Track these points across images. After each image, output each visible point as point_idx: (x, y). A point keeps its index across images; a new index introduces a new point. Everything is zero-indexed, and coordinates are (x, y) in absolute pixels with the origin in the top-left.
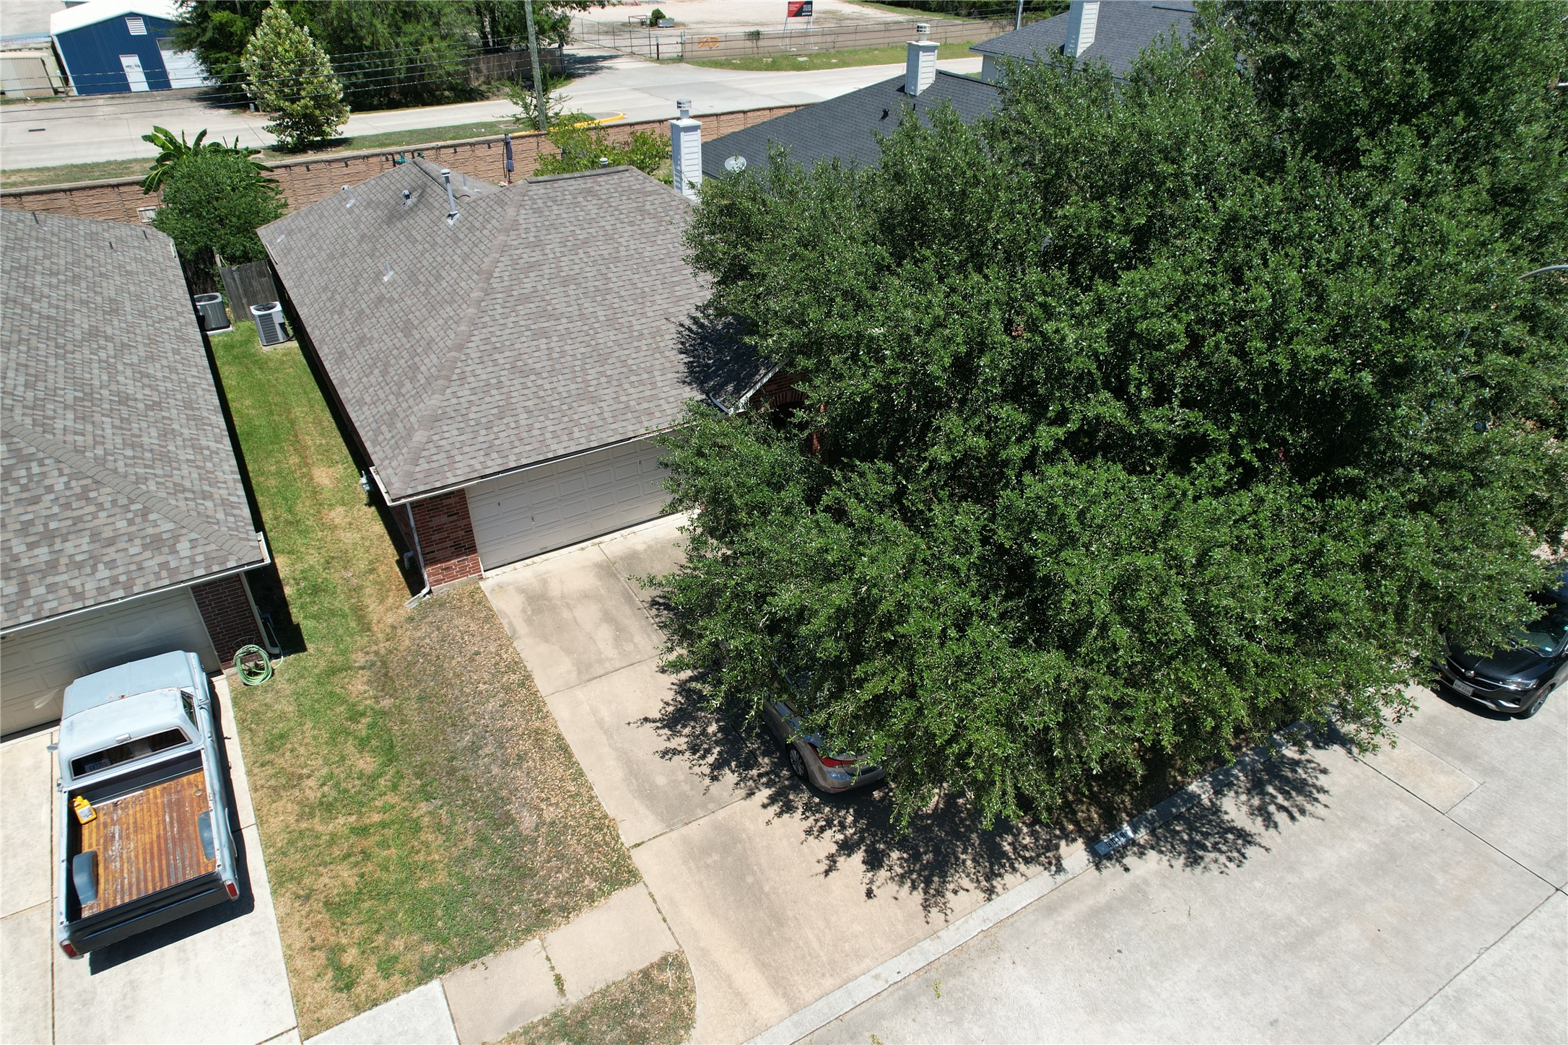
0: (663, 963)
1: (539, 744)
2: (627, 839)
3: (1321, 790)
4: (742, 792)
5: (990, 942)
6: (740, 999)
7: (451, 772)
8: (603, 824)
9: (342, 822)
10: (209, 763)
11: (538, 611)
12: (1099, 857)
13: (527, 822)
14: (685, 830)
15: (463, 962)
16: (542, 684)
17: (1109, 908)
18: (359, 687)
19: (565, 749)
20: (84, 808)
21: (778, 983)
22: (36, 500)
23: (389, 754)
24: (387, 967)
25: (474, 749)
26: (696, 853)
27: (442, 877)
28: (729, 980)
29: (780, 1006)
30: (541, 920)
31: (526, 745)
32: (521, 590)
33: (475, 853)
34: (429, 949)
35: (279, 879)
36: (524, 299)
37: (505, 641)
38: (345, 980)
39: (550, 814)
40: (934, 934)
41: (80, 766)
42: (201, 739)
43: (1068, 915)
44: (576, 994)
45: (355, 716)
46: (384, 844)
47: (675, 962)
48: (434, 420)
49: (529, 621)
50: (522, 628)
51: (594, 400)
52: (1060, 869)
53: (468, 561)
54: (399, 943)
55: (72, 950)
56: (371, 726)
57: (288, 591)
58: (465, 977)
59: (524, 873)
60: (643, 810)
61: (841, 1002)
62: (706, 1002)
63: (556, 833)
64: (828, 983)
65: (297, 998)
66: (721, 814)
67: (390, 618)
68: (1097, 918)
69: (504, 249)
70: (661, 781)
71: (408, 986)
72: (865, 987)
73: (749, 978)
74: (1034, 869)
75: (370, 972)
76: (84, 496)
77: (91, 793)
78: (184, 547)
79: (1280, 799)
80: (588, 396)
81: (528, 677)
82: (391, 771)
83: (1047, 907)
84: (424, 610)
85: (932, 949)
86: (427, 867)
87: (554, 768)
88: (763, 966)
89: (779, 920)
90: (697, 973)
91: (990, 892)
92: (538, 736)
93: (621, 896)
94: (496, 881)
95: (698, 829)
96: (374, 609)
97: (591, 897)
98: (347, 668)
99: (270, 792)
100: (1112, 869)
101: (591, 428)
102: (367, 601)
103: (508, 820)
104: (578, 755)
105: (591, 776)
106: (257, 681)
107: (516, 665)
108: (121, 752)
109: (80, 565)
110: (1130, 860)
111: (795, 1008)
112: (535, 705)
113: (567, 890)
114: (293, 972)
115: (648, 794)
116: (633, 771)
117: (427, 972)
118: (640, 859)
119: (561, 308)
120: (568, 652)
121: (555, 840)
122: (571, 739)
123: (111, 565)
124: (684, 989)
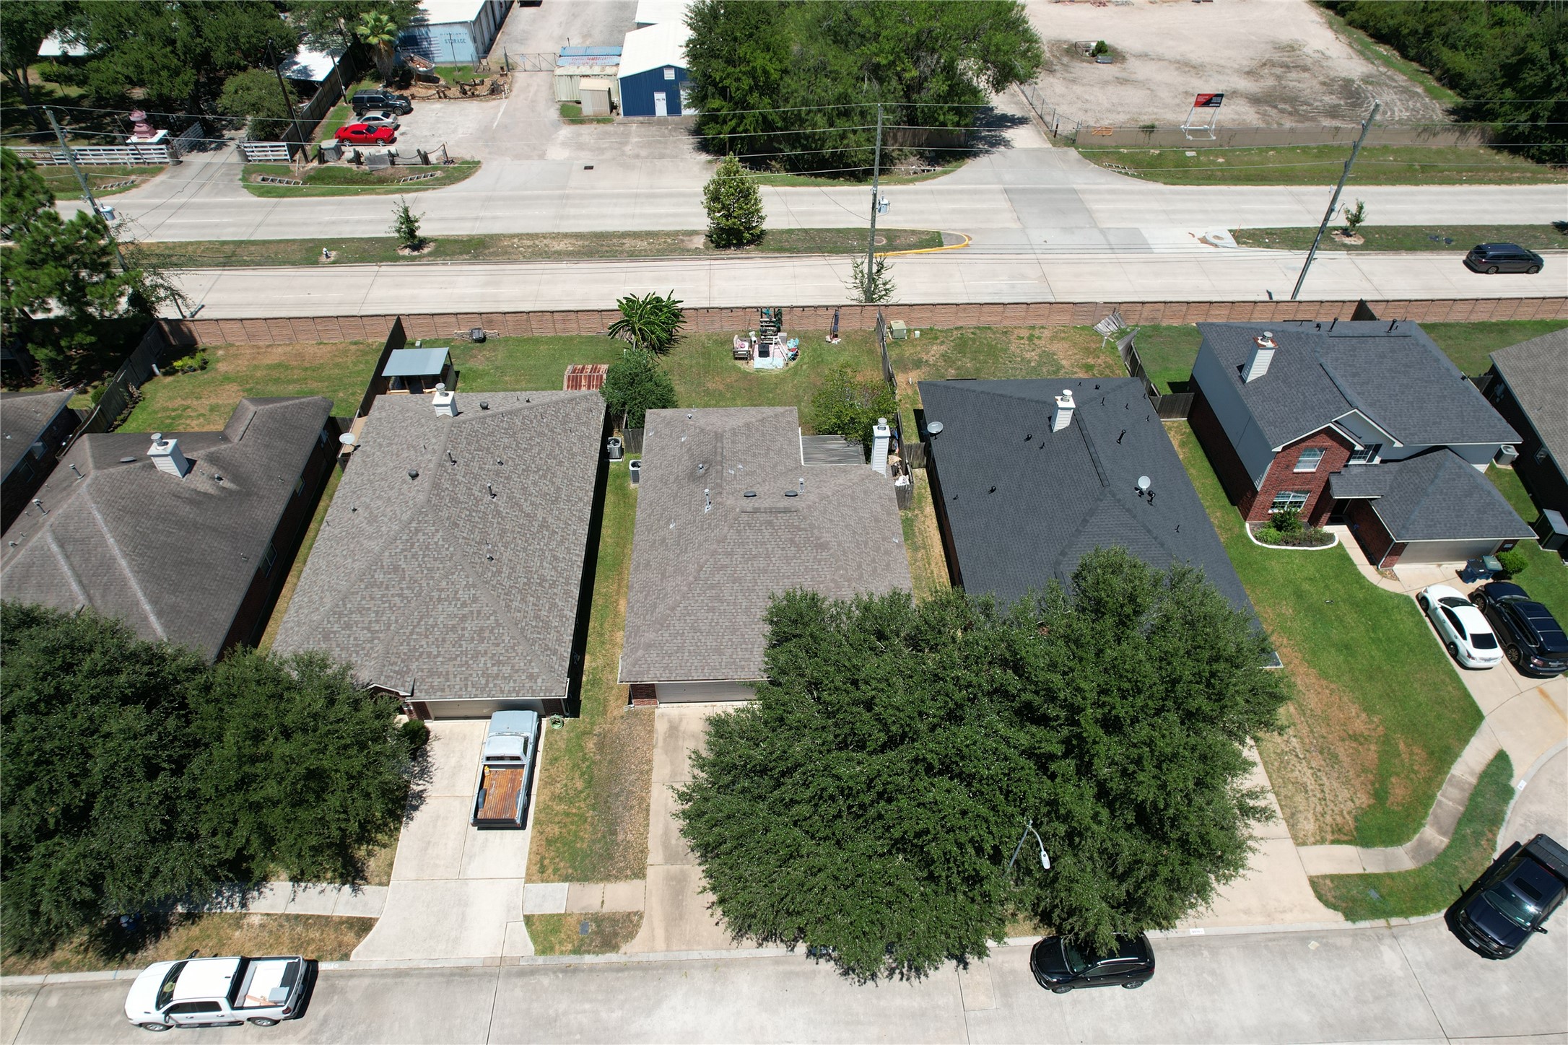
0: (636, 913)
1: (640, 804)
2: (649, 861)
3: (926, 976)
4: (698, 861)
5: (745, 963)
6: (653, 938)
7: (606, 802)
8: (644, 851)
9: (563, 807)
10: (525, 772)
11: (670, 736)
12: (811, 953)
13: (621, 837)
14: (670, 867)
15: (578, 880)
16: (655, 776)
17: (797, 974)
18: (591, 745)
19: (648, 811)
20: (487, 770)
21: (668, 939)
22: (498, 645)
23: (589, 783)
24: (556, 871)
25: (618, 795)
26: (669, 878)
27: (585, 846)
28: (653, 930)
29: (663, 946)
30: (607, 878)
31: (635, 802)
32: (670, 721)
33: (599, 841)
34: (570, 871)
35: (537, 822)
36: (712, 587)
37: (652, 747)
38: (542, 869)
39: (630, 837)
40: (728, 950)
41: (488, 759)
42: (526, 761)
43: (781, 968)
44: (606, 909)
45: (584, 759)
46: (572, 823)
47: (640, 915)
48: (649, 646)
49: (665, 740)
50: (660, 743)
51: (721, 653)
52: (792, 950)
53: (652, 701)
54: (562, 864)
55: (474, 825)
56: (588, 767)
57: (584, 678)
58: (577, 887)
59: (611, 857)
60: (661, 852)
61: (683, 956)
62: (642, 933)
63: (628, 846)
64: (684, 947)
65: (528, 869)
66: (686, 867)
67: (615, 713)
68: (789, 975)
69: (714, 553)
70: (673, 842)
71: (559, 881)
72: (694, 955)
73: (660, 933)
74: (783, 945)
75: (550, 871)
76: (513, 648)
77: (490, 766)
78: (539, 681)
79: (905, 971)
80: (719, 652)
81: (651, 770)
82: (587, 791)
83: (776, 961)
84: (629, 713)
85: (724, 954)
86: (582, 839)
87: (641, 817)
88: (667, 931)
89: (681, 917)
90: (645, 922)
91: (760, 945)
92: (642, 799)
93: (637, 882)
94: (601, 856)
95: (675, 868)
96: (612, 703)
97: (627, 877)
98: (590, 733)
99: (545, 784)
100: (812, 960)
101: (714, 668)
102: (611, 698)
103: (614, 833)
104: (651, 817)
105: (651, 828)
106: (556, 727)
107: (650, 761)
108: (502, 758)
109: (505, 678)
110: (822, 961)
111: (668, 949)
112: (647, 786)
113: (620, 870)
114: (530, 859)
115: (666, 845)
116: (666, 833)
117: (566, 879)
118: (650, 872)
119: (727, 596)
120: (672, 763)
121: (625, 849)
122: (652, 807)
123: (515, 681)
124: (638, 925)
